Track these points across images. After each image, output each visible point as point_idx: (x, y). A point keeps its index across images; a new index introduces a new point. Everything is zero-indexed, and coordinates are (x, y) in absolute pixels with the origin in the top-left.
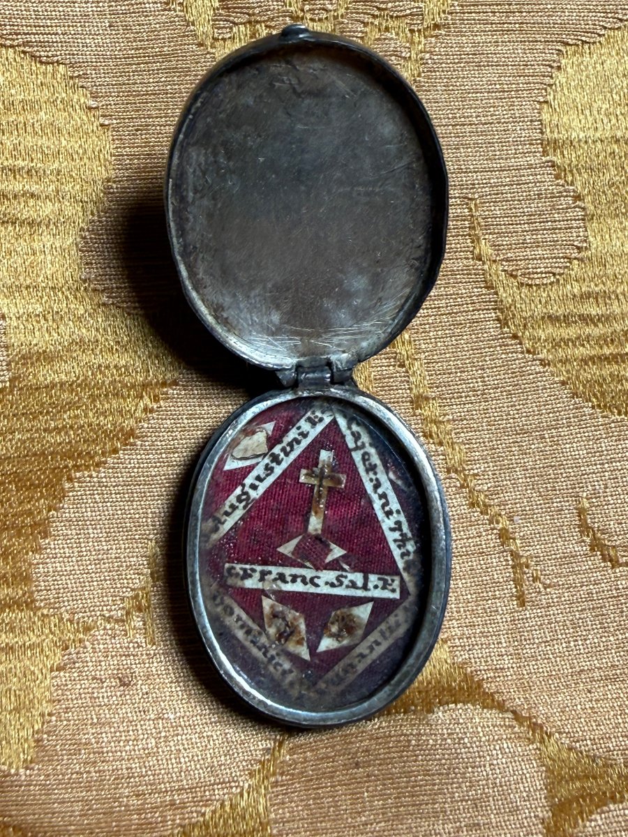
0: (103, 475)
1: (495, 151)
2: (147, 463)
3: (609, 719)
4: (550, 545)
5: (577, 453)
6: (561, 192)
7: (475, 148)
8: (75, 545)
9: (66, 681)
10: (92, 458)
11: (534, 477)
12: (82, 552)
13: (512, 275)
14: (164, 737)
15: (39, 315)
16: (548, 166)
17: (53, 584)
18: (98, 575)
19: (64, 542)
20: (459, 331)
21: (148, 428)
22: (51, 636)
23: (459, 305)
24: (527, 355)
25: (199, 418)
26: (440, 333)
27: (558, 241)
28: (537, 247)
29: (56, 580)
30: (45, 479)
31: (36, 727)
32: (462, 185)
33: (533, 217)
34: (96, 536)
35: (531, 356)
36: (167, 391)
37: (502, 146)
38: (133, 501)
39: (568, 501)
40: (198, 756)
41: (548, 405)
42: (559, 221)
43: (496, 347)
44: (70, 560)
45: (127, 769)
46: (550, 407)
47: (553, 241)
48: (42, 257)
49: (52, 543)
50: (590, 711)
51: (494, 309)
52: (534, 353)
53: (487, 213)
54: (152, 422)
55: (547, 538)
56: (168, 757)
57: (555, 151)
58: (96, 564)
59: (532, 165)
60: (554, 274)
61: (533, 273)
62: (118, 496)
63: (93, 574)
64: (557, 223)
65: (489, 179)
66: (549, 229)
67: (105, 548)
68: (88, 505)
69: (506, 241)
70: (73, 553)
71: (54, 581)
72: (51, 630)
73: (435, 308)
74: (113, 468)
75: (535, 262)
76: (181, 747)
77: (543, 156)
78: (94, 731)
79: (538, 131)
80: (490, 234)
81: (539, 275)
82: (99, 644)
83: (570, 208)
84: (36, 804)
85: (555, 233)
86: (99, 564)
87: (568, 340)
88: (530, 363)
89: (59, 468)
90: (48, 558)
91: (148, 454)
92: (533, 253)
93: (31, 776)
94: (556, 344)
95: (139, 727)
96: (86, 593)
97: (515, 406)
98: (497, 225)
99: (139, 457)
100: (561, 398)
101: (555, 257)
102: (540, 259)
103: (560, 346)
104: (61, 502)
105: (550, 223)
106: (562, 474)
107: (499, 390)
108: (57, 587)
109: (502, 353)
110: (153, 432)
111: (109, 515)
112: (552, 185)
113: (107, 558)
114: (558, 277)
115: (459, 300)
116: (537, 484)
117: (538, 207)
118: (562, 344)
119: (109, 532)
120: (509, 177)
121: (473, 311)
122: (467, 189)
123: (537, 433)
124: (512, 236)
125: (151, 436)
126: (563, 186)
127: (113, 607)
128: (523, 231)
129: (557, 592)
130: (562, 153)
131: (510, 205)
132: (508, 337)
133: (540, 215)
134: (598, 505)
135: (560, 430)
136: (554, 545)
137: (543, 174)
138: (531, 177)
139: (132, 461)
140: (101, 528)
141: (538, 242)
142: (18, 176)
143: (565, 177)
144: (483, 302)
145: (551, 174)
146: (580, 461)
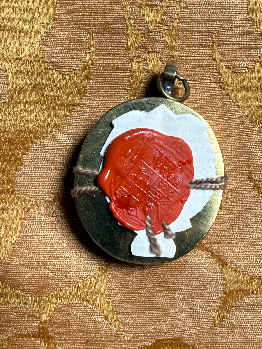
0: (46, 141)
1: (226, 12)
2: (65, 138)
3: (253, 260)
4: (235, 185)
5: (250, 147)
6: (254, 32)
7: (217, 10)
8: (33, 170)
9: (27, 224)
10: (41, 134)
11: (231, 156)
12: (36, 173)
13: (228, 68)
14: (65, 251)
15: (21, 72)
16: (249, 20)
17: (23, 185)
18: (42, 183)
19: (29, 168)
20: (203, 91)
21: (66, 123)
22: (21, 206)
23: (204, 80)
24: (232, 103)
25: (88, 121)
26: (195, 91)
27: (250, 53)
28: (241, 56)
29: (24, 183)
30: (21, 141)
31: (13, 242)
32: (210, 27)
33: (240, 42)
34: (42, 167)
35: (234, 103)
36: (75, 109)
37: (230, 10)
38: (58, 153)
39: (245, 167)
40: (78, 259)
41: (240, 125)
42: (252, 45)
43: (219, 99)
44: (31, 175)
45: (49, 262)
46: (240, 126)
47: (248, 53)
48: (24, 46)
49: (23, 168)
50: (245, 255)
51: (220, 82)
52: (235, 102)
53: (220, 40)
54: (68, 121)
55: (234, 182)
56: (66, 258)
57: (253, 13)
58: (41, 178)
59: (242, 19)
60: (248, 68)
61: (238, 67)
62: (52, 151)
63: (40, 182)
64: (251, 46)
65: (222, 24)
66: (247, 48)
67: (46, 172)
68: (39, 154)
69: (227, 52)
70: (32, 173)
71: (23, 183)
72: (21, 204)
73: (193, 80)
74: (50, 139)
75: (240, 62)
76: (72, 255)
77: (248, 15)
78: (37, 245)
79: (246, 4)
80: (220, 49)
81: (241, 68)
82: (41, 211)
83: (257, 39)
84: (11, 272)
85: (250, 50)
86: (43, 178)
87: (251, 97)
88: (233, 107)
89: (27, 137)
90: (21, 174)
91: (65, 134)
92: (239, 58)
93: (9, 261)
94: (246, 99)
95: (55, 245)
96: (37, 190)
97: (225, 125)
98: (224, 45)
99: (62, 135)
100: (246, 123)
101: (248, 61)
102: (242, 61)
103: (247, 100)
104: (28, 151)
105: (248, 46)
106: (243, 155)
107: (219, 117)
108: (25, 186)
109: (221, 102)
110: (68, 125)
111: (48, 158)
112: (250, 29)
113: (46, 176)
114: (249, 69)
115: (204, 77)
116: (232, 159)
117: (243, 38)
118: (248, 99)
119: (48, 166)
120: (231, 24)
121: (210, 82)
122: (212, 28)
123: (233, 137)
124: (230, 50)
125: (67, 127)
126: (255, 29)
127: (48, 196)
128: (235, 48)
129: (236, 205)
130: (256, 14)
131: (231, 37)
132: (224, 95)
133: (243, 41)
134: (258, 170)
135: (244, 136)
136: (237, 185)
137: (247, 23)
138: (241, 24)
139: (59, 137)
140: (44, 164)
141: (242, 54)
142: (15, 11)
143: (256, 25)
144: (215, 79)
145: (250, 23)
146: (251, 150)
